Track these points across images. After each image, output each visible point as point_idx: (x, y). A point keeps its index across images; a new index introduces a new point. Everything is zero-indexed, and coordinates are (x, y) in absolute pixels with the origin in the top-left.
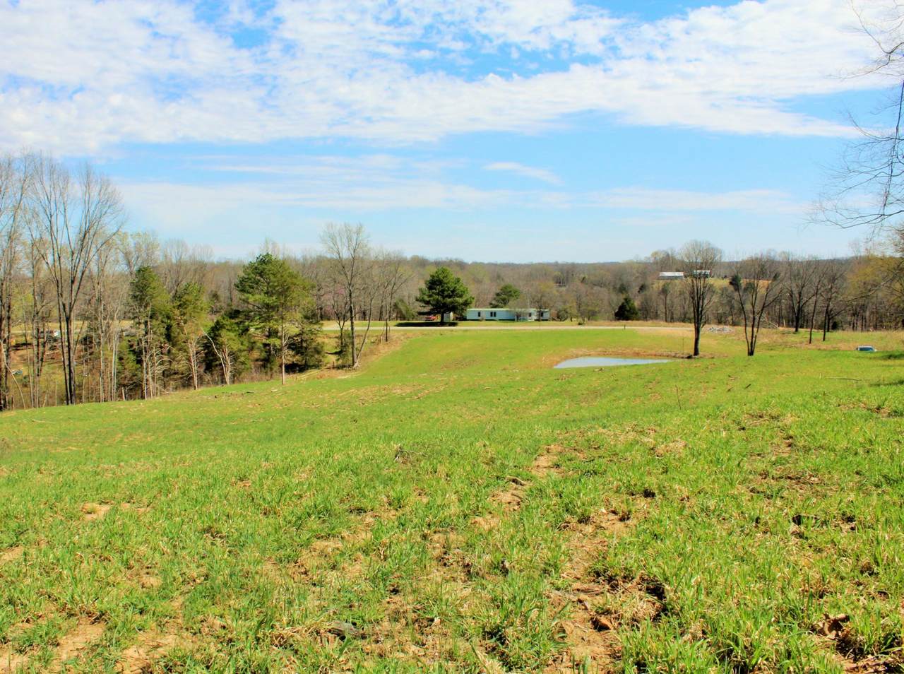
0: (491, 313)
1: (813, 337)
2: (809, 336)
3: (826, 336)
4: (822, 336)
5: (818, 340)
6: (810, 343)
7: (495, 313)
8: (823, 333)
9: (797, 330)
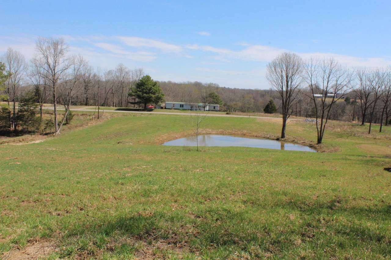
0: (181, 105)
1: (371, 128)
2: (369, 128)
3: (382, 129)
4: (379, 129)
5: (376, 131)
6: (369, 133)
7: (183, 105)
8: (380, 126)
9: (363, 124)
